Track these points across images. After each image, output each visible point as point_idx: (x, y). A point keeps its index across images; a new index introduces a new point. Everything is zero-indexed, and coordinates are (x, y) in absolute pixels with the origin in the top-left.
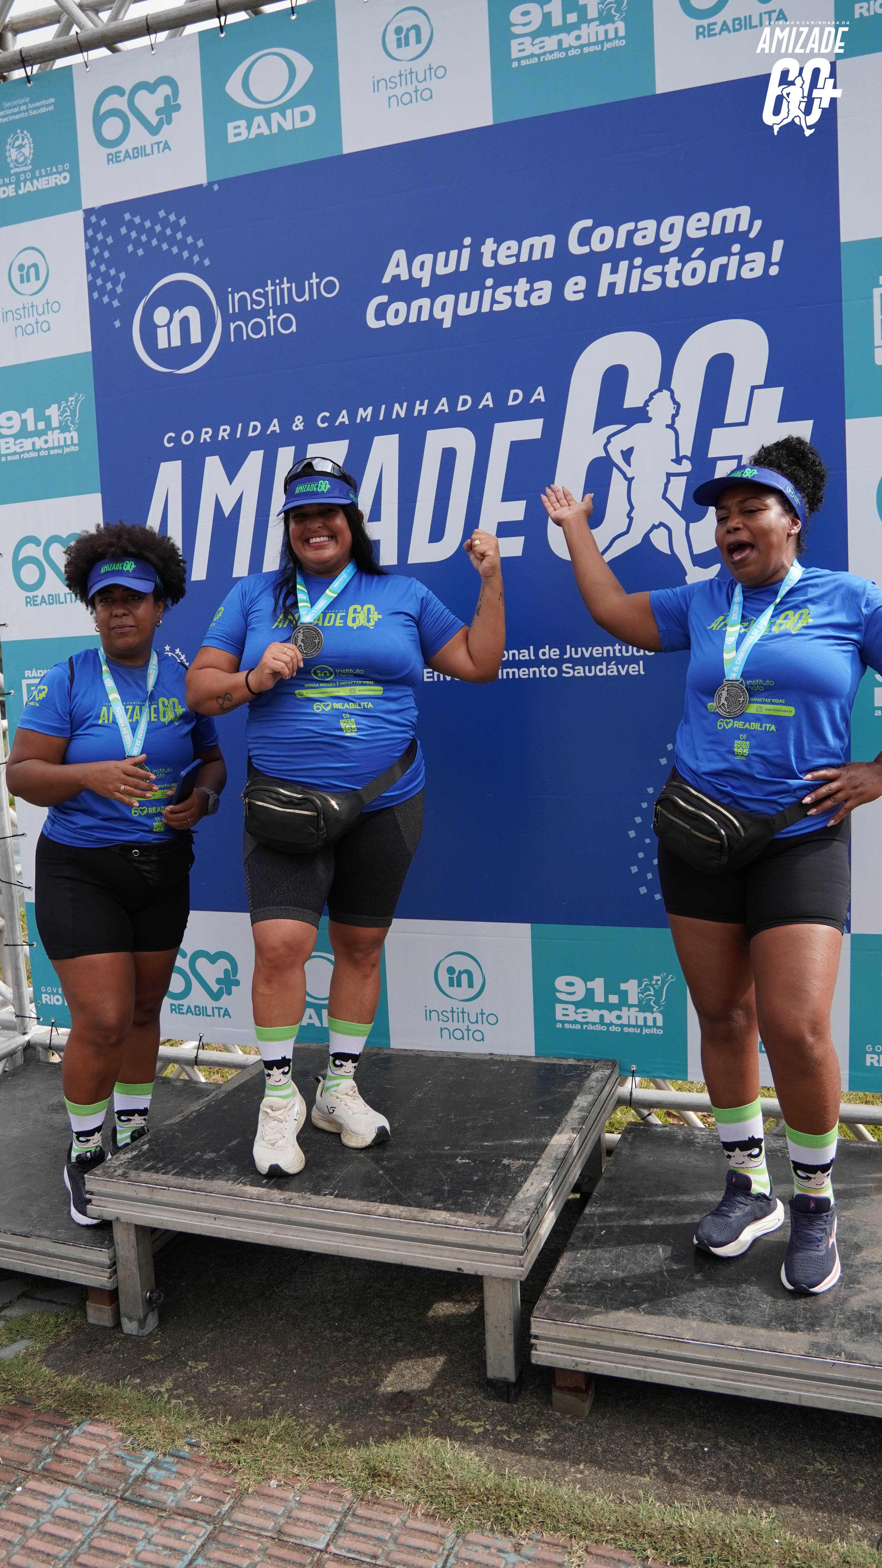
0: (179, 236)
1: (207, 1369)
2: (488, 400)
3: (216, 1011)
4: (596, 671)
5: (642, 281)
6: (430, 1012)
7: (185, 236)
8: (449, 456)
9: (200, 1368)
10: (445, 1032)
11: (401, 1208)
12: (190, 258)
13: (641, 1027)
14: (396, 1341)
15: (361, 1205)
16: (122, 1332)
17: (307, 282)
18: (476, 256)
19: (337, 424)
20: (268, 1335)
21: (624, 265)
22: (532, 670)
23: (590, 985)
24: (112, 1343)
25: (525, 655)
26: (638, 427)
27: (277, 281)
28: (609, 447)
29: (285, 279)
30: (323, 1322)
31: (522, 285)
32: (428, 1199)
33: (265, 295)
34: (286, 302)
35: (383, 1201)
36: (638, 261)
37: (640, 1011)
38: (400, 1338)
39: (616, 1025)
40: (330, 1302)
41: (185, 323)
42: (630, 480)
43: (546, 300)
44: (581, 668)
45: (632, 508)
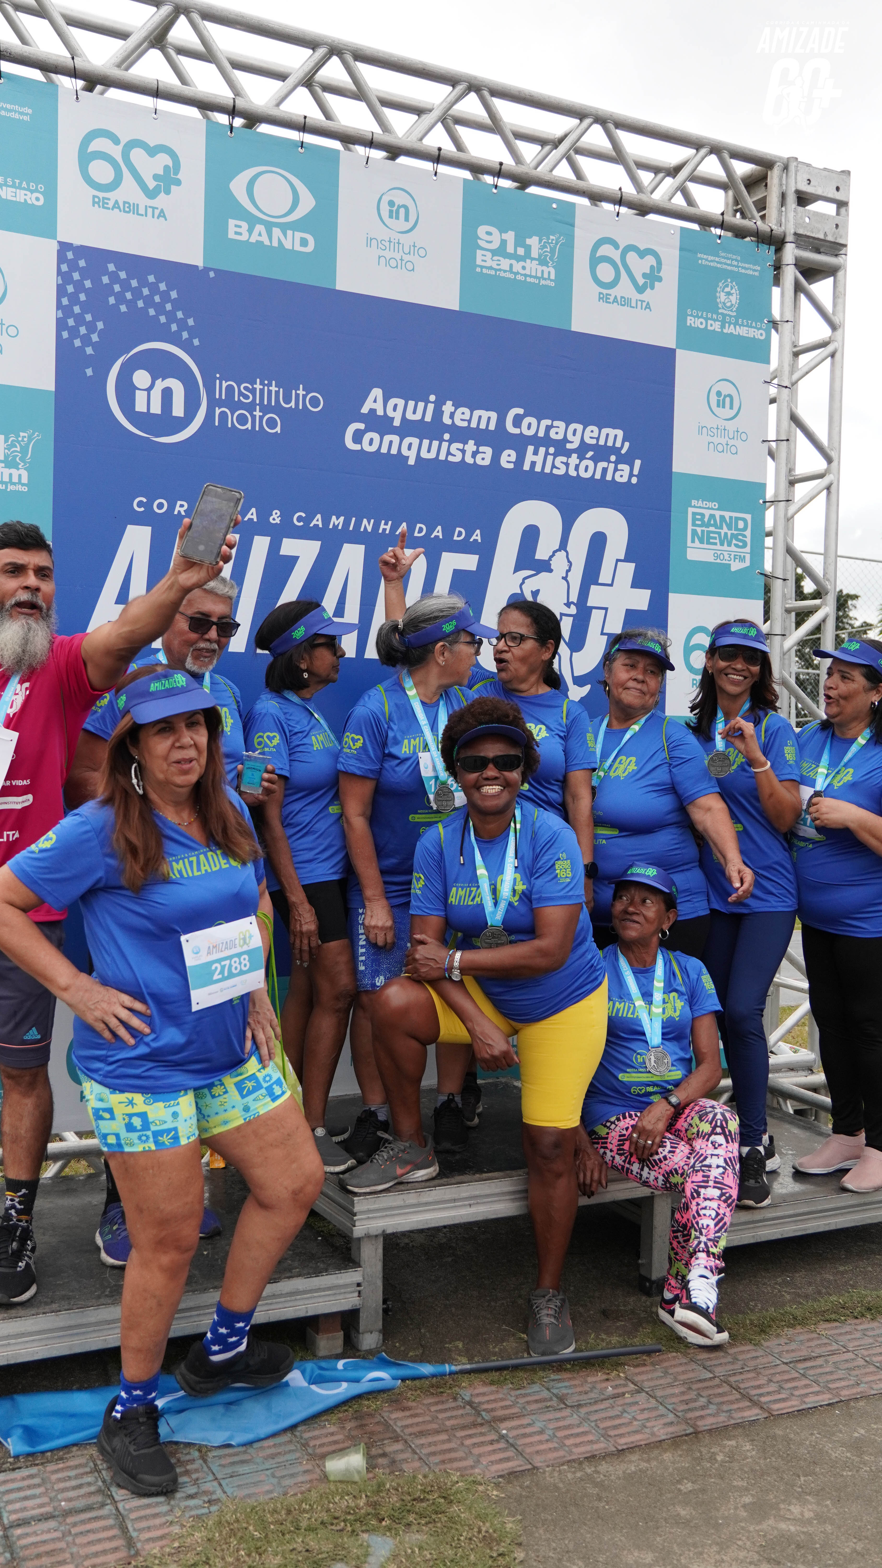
0: (169, 307)
2: (438, 532)
5: (553, 466)
7: (175, 309)
12: (179, 333)
17: (293, 391)
19: (312, 525)
21: (542, 450)
26: (543, 575)
27: (266, 382)
28: (523, 586)
29: (274, 382)
31: (471, 446)
33: (253, 391)
34: (273, 404)
36: (551, 450)
41: (167, 394)
43: (487, 462)
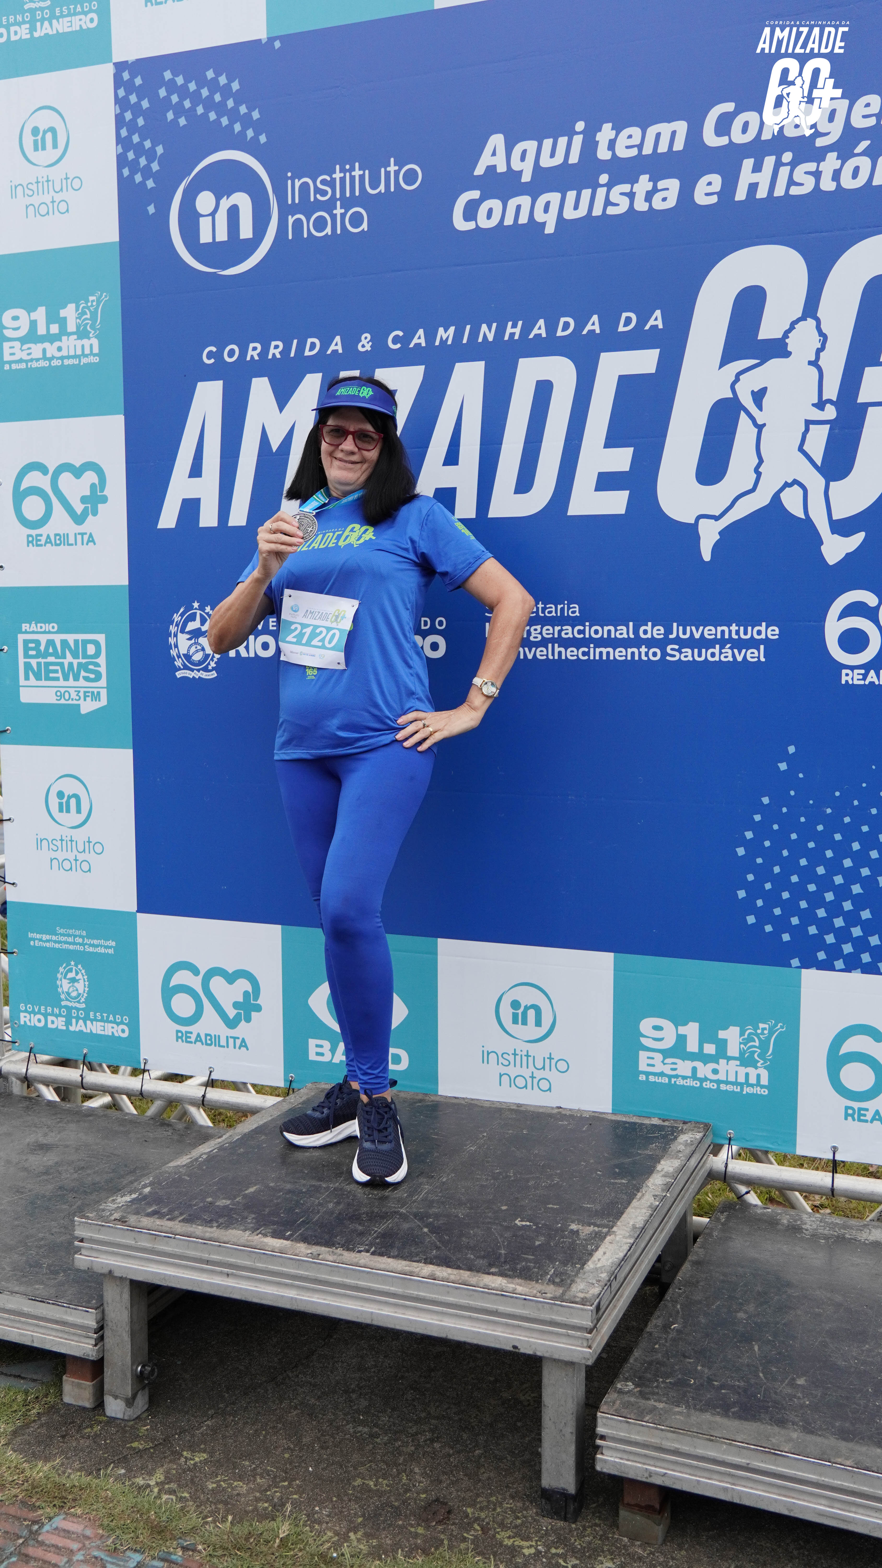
0: (230, 103)
1: (206, 1462)
2: (594, 324)
3: (231, 1041)
4: (706, 655)
5: (791, 182)
6: (488, 1053)
7: (238, 103)
8: (544, 390)
9: (197, 1459)
10: (505, 1079)
11: (449, 1270)
12: (243, 133)
13: (741, 1085)
14: (432, 1441)
15: (401, 1265)
16: (105, 1415)
17: (383, 170)
18: (590, 146)
19: (411, 346)
20: (280, 1426)
21: (769, 162)
22: (630, 650)
23: (682, 1030)
24: (91, 1427)
25: (623, 632)
26: (774, 363)
27: (348, 167)
28: (737, 386)
29: (357, 165)
30: (345, 1415)
31: (644, 184)
32: (481, 1262)
33: (331, 184)
34: (357, 194)
35: (428, 1261)
36: (787, 157)
37: (741, 1065)
38: (437, 1438)
39: (711, 1081)
40: (354, 1391)
41: (233, 213)
42: (760, 428)
43: (671, 203)
44: (689, 651)
45: (761, 461)
